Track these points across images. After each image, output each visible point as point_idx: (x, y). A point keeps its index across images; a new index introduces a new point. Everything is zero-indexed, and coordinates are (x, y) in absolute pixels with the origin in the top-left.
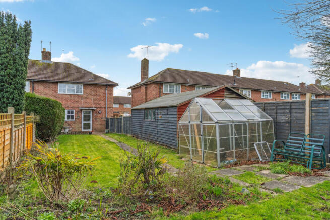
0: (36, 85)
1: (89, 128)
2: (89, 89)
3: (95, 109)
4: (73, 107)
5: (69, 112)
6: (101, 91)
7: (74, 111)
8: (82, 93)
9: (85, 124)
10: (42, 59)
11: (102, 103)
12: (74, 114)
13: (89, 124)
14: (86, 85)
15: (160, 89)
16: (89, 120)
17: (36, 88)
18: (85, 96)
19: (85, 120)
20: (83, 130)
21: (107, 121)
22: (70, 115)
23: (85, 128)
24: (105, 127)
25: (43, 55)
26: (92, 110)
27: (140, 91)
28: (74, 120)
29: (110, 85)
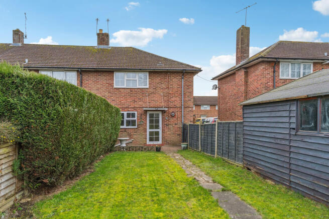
0: (85, 77)
1: (157, 139)
2: (157, 79)
3: (166, 109)
4: (135, 108)
5: (128, 115)
6: (175, 81)
7: (136, 113)
8: (148, 87)
9: (151, 133)
10: (98, 44)
11: (176, 101)
12: (136, 118)
13: (157, 133)
14: (153, 73)
15: (274, 72)
16: (157, 127)
17: (85, 82)
18: (151, 90)
19: (151, 127)
20: (148, 142)
21: (184, 128)
22: (131, 119)
23: (151, 140)
24: (181, 138)
25: (98, 38)
26: (162, 111)
27: (234, 80)
28: (136, 127)
29: (189, 72)
